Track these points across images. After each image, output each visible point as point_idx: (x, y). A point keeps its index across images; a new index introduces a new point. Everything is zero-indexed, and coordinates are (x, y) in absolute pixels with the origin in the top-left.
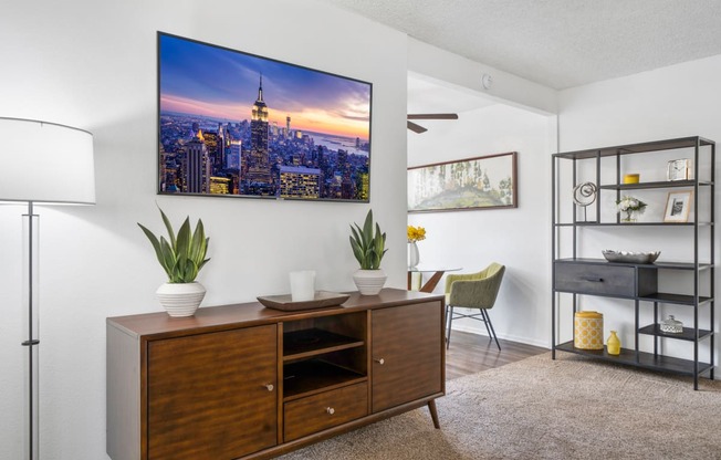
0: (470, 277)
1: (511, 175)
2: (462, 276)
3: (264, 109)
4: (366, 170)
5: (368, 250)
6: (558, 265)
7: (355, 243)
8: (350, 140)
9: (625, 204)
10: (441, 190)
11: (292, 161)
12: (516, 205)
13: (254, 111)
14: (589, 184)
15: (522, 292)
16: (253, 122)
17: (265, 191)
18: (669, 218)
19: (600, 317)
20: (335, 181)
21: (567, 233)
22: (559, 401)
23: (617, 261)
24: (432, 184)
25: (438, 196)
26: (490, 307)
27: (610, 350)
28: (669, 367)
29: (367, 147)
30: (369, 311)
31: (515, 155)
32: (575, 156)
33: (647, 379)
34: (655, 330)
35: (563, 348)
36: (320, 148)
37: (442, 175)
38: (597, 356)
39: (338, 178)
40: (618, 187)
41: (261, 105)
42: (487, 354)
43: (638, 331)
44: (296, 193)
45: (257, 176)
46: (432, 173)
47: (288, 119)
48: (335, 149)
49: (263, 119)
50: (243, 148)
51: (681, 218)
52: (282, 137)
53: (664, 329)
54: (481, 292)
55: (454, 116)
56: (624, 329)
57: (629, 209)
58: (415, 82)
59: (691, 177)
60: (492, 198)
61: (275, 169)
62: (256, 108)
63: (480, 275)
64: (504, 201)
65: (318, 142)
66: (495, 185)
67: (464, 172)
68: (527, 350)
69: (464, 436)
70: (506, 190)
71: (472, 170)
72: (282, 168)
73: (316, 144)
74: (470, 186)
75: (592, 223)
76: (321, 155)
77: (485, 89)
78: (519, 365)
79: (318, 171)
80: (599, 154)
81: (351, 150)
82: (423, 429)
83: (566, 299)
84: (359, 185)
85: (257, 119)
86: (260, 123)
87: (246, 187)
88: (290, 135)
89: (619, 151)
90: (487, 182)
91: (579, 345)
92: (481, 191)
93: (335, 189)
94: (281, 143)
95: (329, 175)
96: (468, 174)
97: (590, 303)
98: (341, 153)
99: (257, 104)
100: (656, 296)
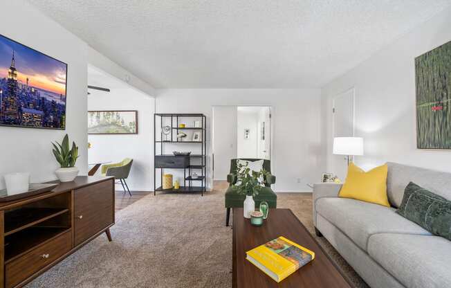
0: (115, 165)
1: (135, 120)
2: (111, 165)
3: (15, 72)
4: (64, 113)
5: (66, 156)
6: (156, 158)
7: (56, 152)
8: (58, 95)
9: (180, 135)
10: (97, 124)
11: (29, 105)
12: (137, 133)
13: (9, 73)
14: (167, 127)
15: (140, 169)
16: (9, 79)
17: (15, 124)
18: (194, 140)
19: (171, 176)
20: (50, 119)
21: (159, 145)
22: (162, 212)
23: (178, 155)
24: (92, 121)
25: (95, 127)
26: (126, 178)
27: (175, 188)
28: (194, 190)
29: (65, 100)
30: (73, 191)
31: (137, 112)
32: (162, 115)
33: (188, 196)
34: (190, 179)
35: (158, 190)
36: (43, 98)
37: (98, 117)
38: (171, 191)
39: (52, 117)
40: (177, 129)
41: (13, 69)
42: (123, 199)
43: (185, 179)
44: (31, 125)
45: (10, 113)
46: (92, 115)
47: (28, 80)
48: (50, 99)
49: (14, 78)
50: (3, 96)
51: (198, 140)
52: (24, 90)
53: (193, 178)
54: (122, 172)
55: (108, 90)
56: (179, 179)
57: (182, 137)
58: (91, 70)
59: (201, 127)
60: (125, 129)
61: (20, 110)
62: (10, 71)
63: (120, 164)
64: (131, 131)
65: (42, 95)
66: (127, 124)
67: (111, 116)
68: (143, 194)
69: (126, 241)
70: (132, 127)
71: (115, 117)
72: (24, 109)
73: (41, 96)
74: (114, 124)
75: (169, 142)
76: (44, 103)
77: (127, 82)
78: (141, 200)
79: (42, 112)
80: (172, 115)
81: (58, 101)
82: (102, 244)
83: (158, 170)
84: (61, 122)
85: (11, 78)
86: (12, 80)
87: (4, 120)
88: (28, 89)
89: (178, 115)
90: (123, 122)
91: (164, 188)
92: (120, 126)
93: (50, 123)
94: (24, 94)
95: (47, 115)
96: (112, 118)
97: (167, 171)
98: (53, 102)
99: (11, 68)
100: (189, 167)
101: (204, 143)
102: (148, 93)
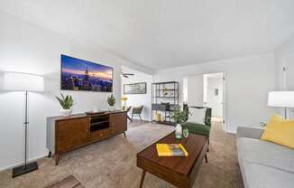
1: (145, 87)
5: (111, 102)
6: (153, 105)
8: (108, 79)
9: (164, 93)
11: (94, 84)
12: (146, 93)
19: (160, 115)
21: (154, 99)
26: (141, 113)
27: (162, 121)
29: (112, 81)
30: (110, 114)
31: (145, 83)
32: (156, 84)
34: (169, 117)
35: (153, 121)
38: (160, 122)
40: (163, 90)
43: (166, 117)
47: (93, 75)
49: (87, 74)
55: (133, 75)
58: (123, 68)
64: (143, 92)
66: (142, 89)
71: (138, 86)
73: (100, 80)
80: (160, 84)
82: (122, 138)
88: (94, 78)
91: (156, 120)
93: (105, 89)
95: (103, 87)
97: (159, 112)
98: (106, 82)
99: (86, 71)
100: (169, 110)
101: (178, 97)
102: (150, 74)
